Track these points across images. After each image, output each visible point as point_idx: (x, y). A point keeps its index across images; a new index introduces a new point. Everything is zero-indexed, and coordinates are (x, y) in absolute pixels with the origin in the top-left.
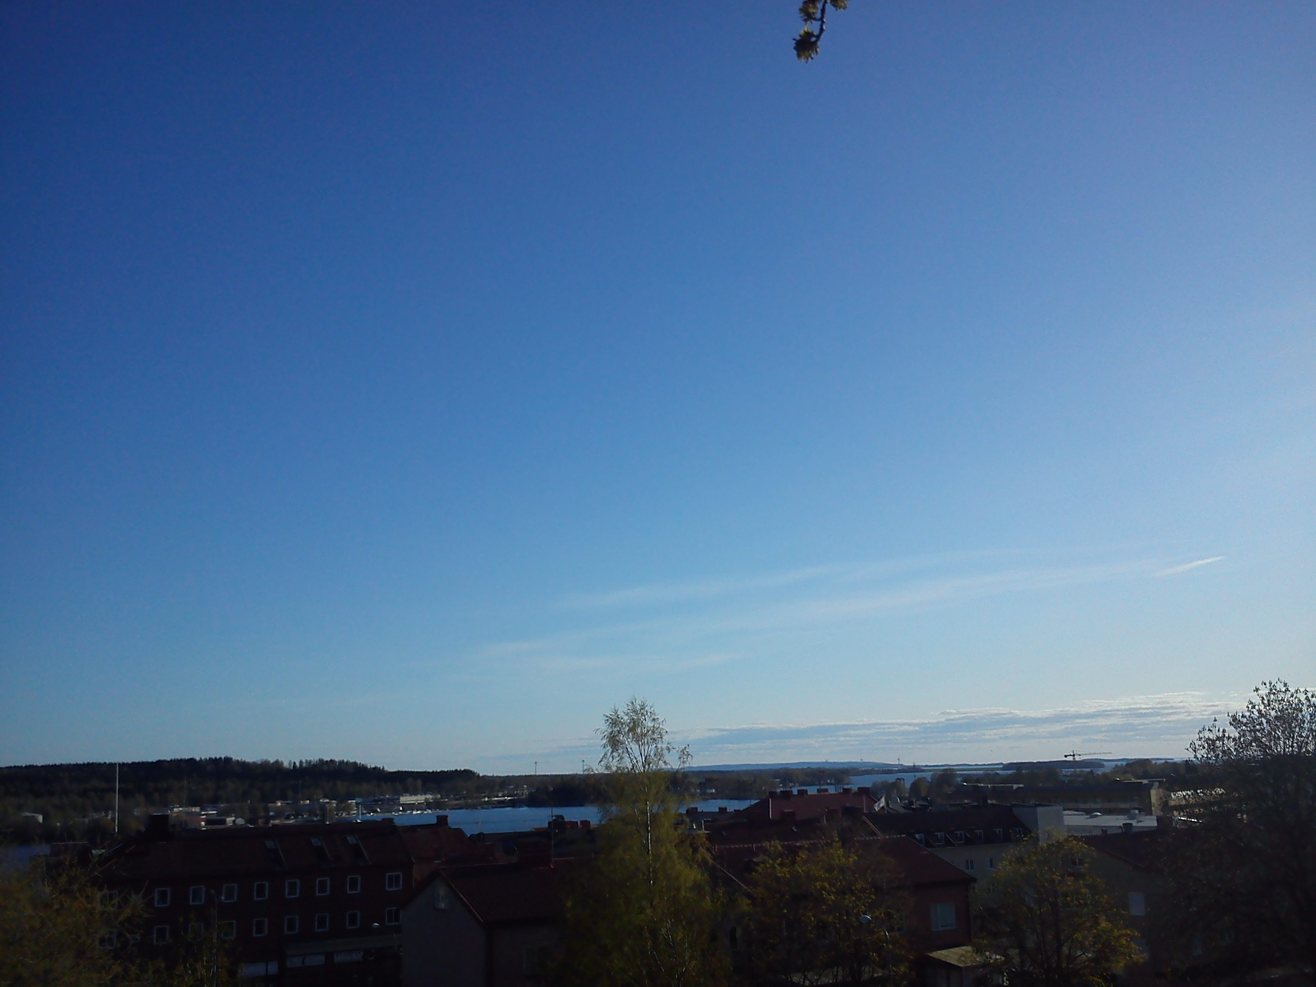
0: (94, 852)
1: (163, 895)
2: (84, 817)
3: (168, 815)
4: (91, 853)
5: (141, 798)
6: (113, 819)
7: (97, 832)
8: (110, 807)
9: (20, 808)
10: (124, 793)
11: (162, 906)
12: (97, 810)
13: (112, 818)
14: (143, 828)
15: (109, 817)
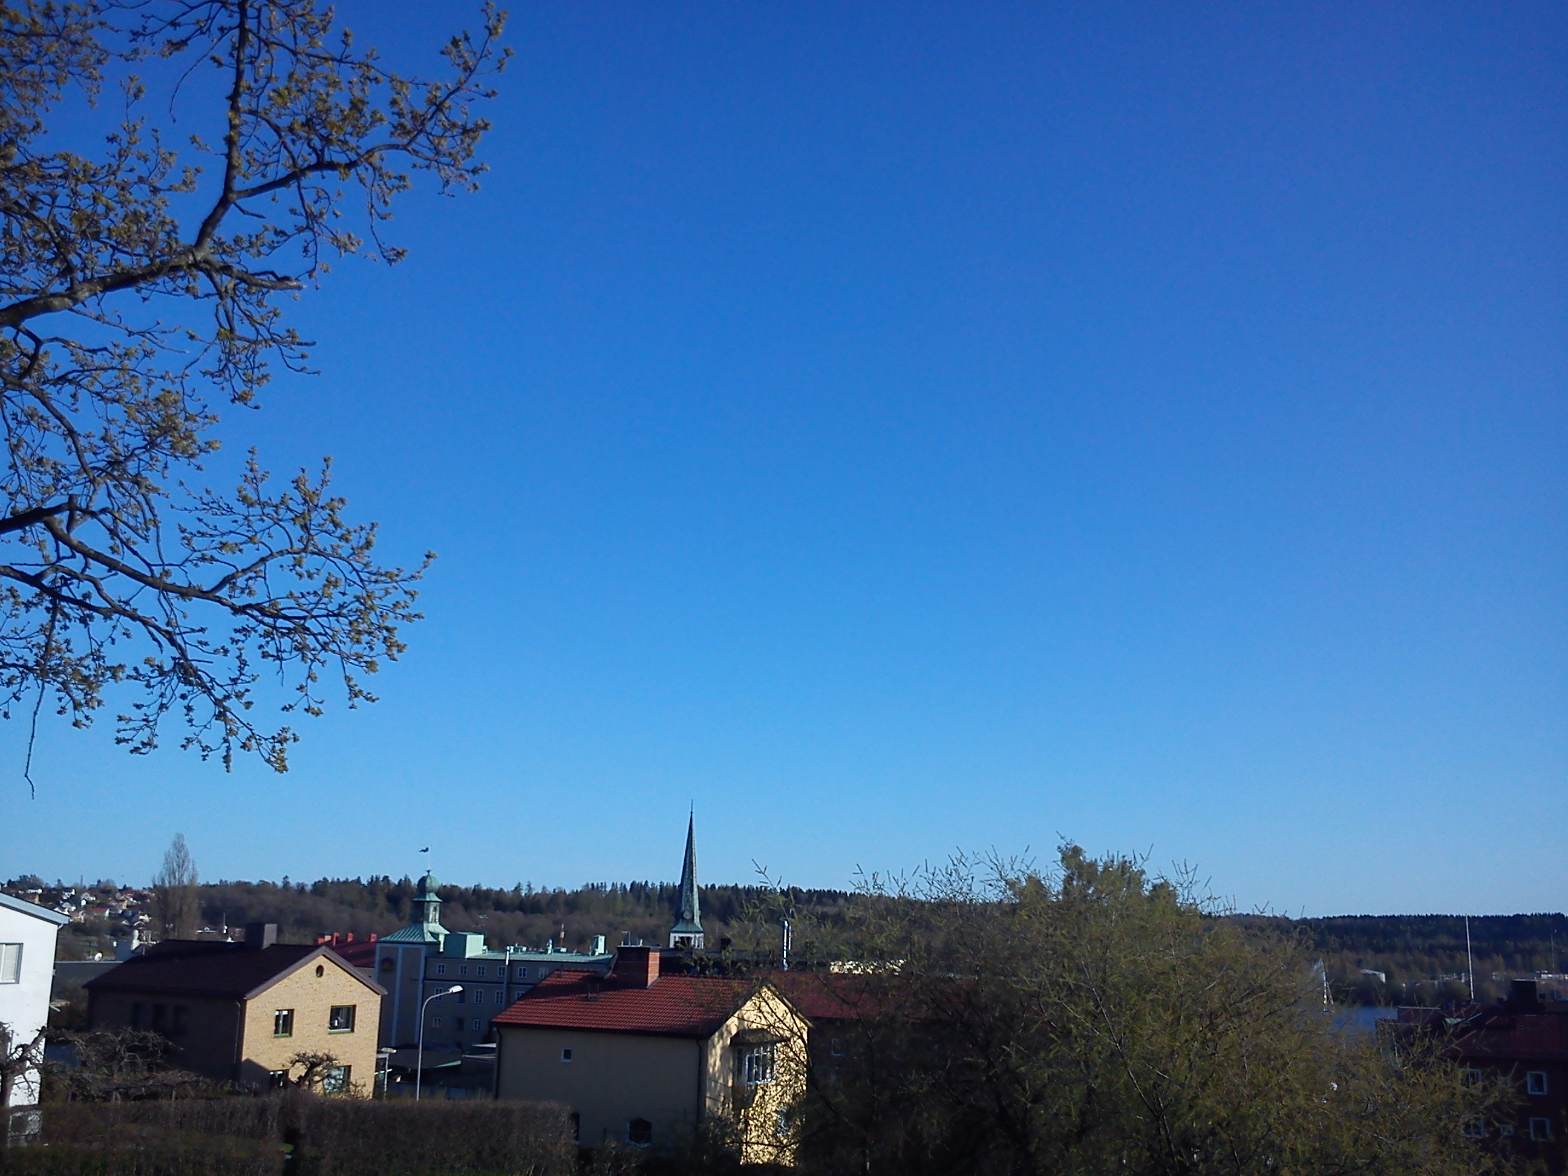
0: (1448, 1020)
1: (1538, 1081)
2: (1432, 978)
3: (1534, 982)
4: (1446, 1022)
5: (1499, 960)
6: (1468, 983)
7: (1449, 998)
8: (1462, 969)
9: (1359, 964)
10: (1478, 953)
11: (1537, 1093)
12: (1447, 971)
13: (1465, 982)
14: (1505, 998)
15: (1463, 981)
